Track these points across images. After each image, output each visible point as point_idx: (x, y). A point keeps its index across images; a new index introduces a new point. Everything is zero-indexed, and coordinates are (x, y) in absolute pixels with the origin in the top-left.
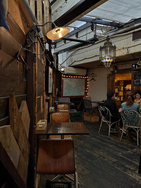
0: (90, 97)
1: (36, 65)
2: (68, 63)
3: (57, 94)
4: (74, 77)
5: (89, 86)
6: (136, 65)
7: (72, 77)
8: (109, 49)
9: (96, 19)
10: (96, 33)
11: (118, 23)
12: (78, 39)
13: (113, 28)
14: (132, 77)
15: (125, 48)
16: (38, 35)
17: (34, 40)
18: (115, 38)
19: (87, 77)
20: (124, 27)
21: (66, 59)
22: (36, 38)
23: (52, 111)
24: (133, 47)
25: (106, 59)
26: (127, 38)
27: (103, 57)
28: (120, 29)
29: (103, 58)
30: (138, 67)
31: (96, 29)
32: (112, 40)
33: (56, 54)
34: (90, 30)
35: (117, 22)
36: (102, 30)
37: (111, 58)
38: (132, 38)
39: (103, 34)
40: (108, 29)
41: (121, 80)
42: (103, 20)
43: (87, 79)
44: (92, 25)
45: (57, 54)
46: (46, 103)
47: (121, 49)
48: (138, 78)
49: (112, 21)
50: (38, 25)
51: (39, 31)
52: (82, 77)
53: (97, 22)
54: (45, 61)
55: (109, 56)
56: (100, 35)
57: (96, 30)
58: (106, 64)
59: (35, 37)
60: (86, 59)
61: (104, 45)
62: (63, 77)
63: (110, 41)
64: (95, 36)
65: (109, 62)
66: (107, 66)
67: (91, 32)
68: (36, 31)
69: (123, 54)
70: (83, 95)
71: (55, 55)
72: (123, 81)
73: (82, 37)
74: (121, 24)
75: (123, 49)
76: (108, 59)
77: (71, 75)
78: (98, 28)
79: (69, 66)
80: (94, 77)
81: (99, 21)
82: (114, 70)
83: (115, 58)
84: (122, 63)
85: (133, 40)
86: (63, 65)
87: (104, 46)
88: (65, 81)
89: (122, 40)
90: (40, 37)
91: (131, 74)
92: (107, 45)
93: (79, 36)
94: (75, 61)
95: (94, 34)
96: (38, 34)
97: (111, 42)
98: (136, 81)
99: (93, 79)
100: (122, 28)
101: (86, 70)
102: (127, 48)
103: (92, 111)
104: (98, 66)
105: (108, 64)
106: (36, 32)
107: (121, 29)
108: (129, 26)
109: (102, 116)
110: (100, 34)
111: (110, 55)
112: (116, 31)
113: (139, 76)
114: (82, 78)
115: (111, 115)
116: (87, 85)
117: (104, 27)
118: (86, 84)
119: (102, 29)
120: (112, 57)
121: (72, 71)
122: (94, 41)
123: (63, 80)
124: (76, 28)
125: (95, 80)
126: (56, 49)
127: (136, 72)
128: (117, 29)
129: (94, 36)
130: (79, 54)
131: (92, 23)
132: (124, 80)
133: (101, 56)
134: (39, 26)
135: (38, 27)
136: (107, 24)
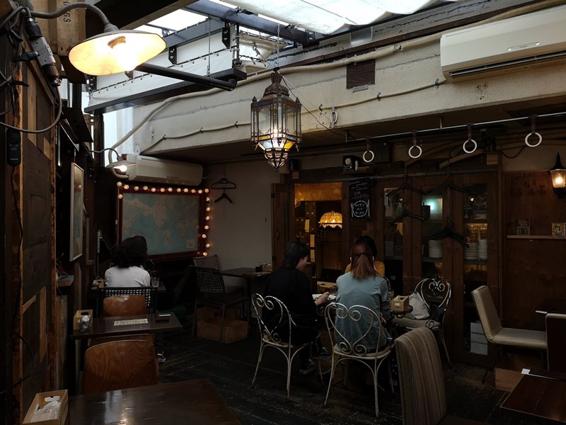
0: (216, 256)
1: (18, 175)
2: (138, 142)
3: (99, 251)
4: (163, 190)
5: (211, 218)
6: (353, 159)
7: (154, 190)
8: (280, 108)
9: (238, 12)
10: (238, 55)
11: (303, 30)
12: (177, 68)
13: (289, 44)
14: (344, 195)
15: (327, 109)
16: (27, 50)
17: (9, 73)
18: (294, 75)
19: (207, 191)
20: (319, 46)
21: (130, 129)
22: (21, 63)
23: (85, 327)
24: (349, 108)
25: (271, 139)
26: (331, 80)
27: (264, 133)
28: (310, 51)
29: (263, 138)
30: (359, 166)
31: (238, 43)
32: (287, 82)
33: (95, 111)
34: (218, 44)
35: (299, 29)
36: (255, 46)
37: (287, 139)
38: (345, 80)
39: (260, 61)
40: (276, 46)
41: (308, 199)
42: (259, 15)
43: (205, 195)
44: (224, 30)
45: (99, 111)
46: (60, 302)
47: (313, 111)
48: (362, 199)
49: (287, 25)
50: (29, 11)
51: (33, 36)
52: (190, 190)
53: (244, 22)
54: (57, 146)
55: (282, 132)
56: (252, 64)
57: (238, 46)
58: (274, 157)
59: (16, 60)
60: (201, 132)
61: (265, 95)
62: (123, 191)
63: (282, 83)
64: (237, 63)
65: (283, 150)
66: (275, 162)
67: (223, 50)
68: (23, 38)
69: (320, 126)
70: (191, 250)
71: (92, 115)
72: (314, 204)
73: (190, 63)
74: (310, 36)
75: (321, 110)
76: (279, 140)
77: (151, 185)
78: (245, 39)
79: (141, 154)
80: (227, 192)
81: (249, 20)
82: (291, 172)
83: (299, 140)
84: (315, 152)
85: (348, 87)
86: (121, 148)
87: (267, 98)
88: (130, 204)
89: (316, 83)
90: (38, 63)
91: (340, 184)
92: (275, 96)
93: (179, 60)
94: (164, 139)
95: (233, 57)
96: (32, 50)
97: (285, 86)
98: (355, 207)
99: (224, 196)
100: (316, 47)
101: (200, 166)
102: (333, 108)
103: (224, 306)
104: (242, 155)
105: (278, 155)
106: (21, 40)
107: (313, 50)
108: (335, 44)
109: (263, 328)
110: (252, 58)
111: (284, 128)
112: (298, 53)
113: (362, 192)
114: (189, 193)
115: (292, 323)
116: (206, 216)
117: (262, 38)
118: (203, 213)
119: (254, 43)
120: (291, 136)
121: (155, 169)
122: (232, 79)
123: (121, 200)
124: (171, 32)
125: (231, 202)
126: (95, 94)
127: (354, 181)
128: (300, 48)
129: (233, 64)
130: (178, 115)
131: (227, 21)
132: (318, 199)
133: (256, 131)
134: (34, 16)
135: (31, 20)
136: (271, 30)
